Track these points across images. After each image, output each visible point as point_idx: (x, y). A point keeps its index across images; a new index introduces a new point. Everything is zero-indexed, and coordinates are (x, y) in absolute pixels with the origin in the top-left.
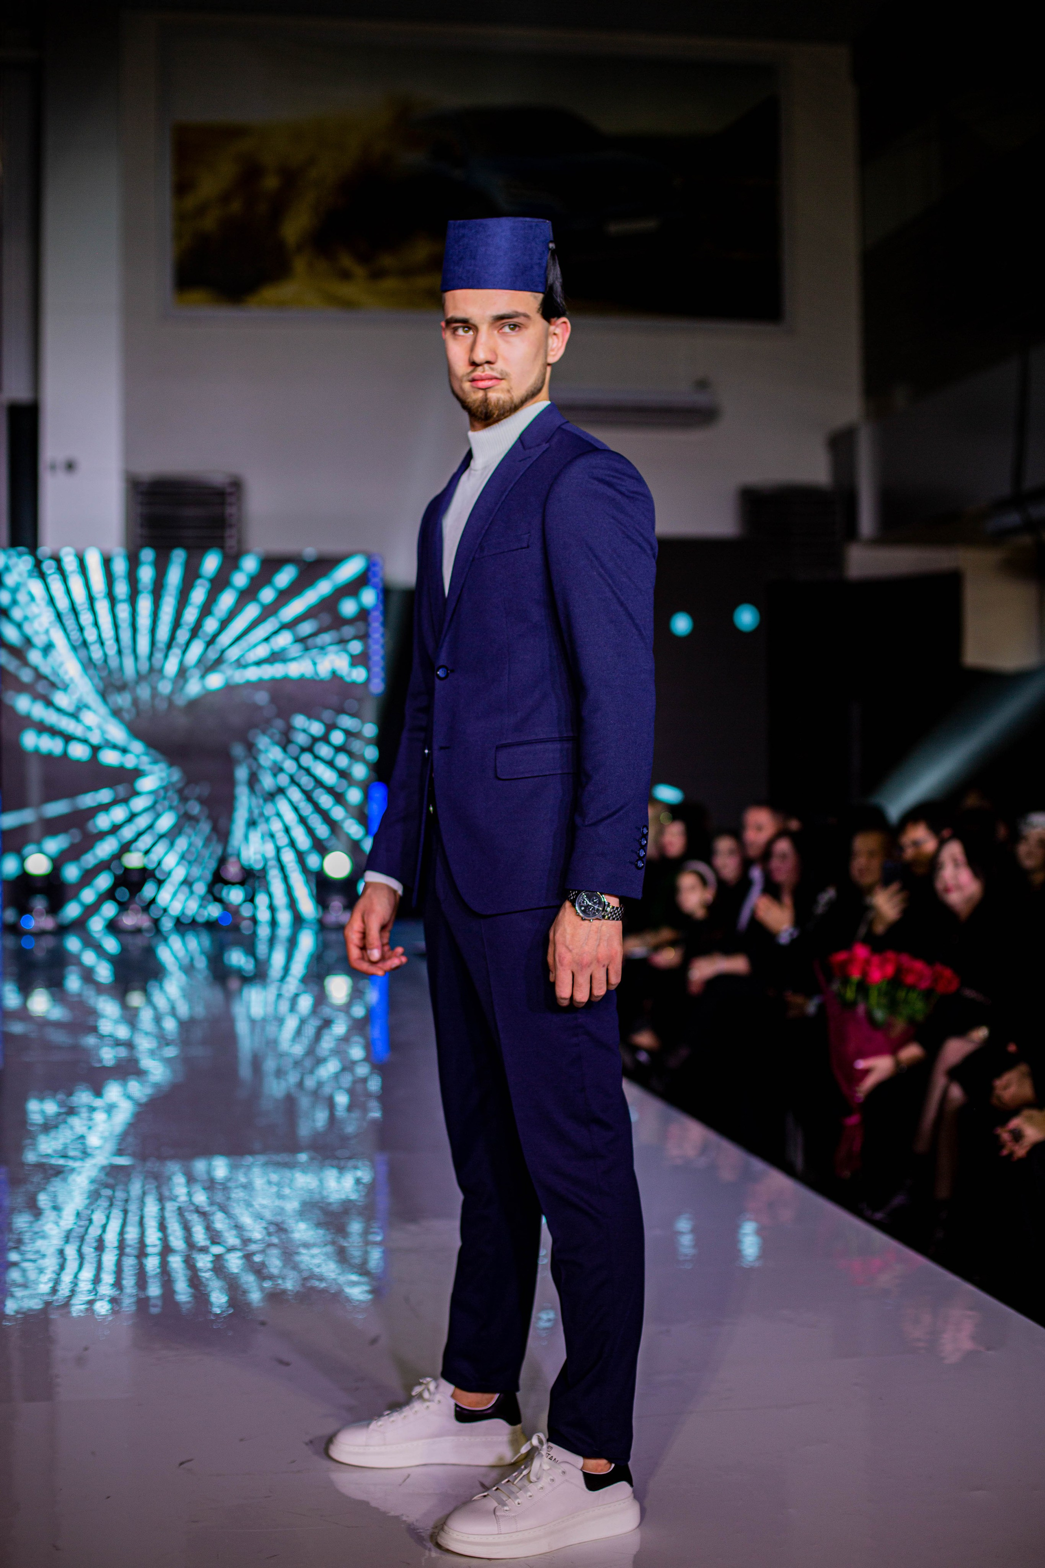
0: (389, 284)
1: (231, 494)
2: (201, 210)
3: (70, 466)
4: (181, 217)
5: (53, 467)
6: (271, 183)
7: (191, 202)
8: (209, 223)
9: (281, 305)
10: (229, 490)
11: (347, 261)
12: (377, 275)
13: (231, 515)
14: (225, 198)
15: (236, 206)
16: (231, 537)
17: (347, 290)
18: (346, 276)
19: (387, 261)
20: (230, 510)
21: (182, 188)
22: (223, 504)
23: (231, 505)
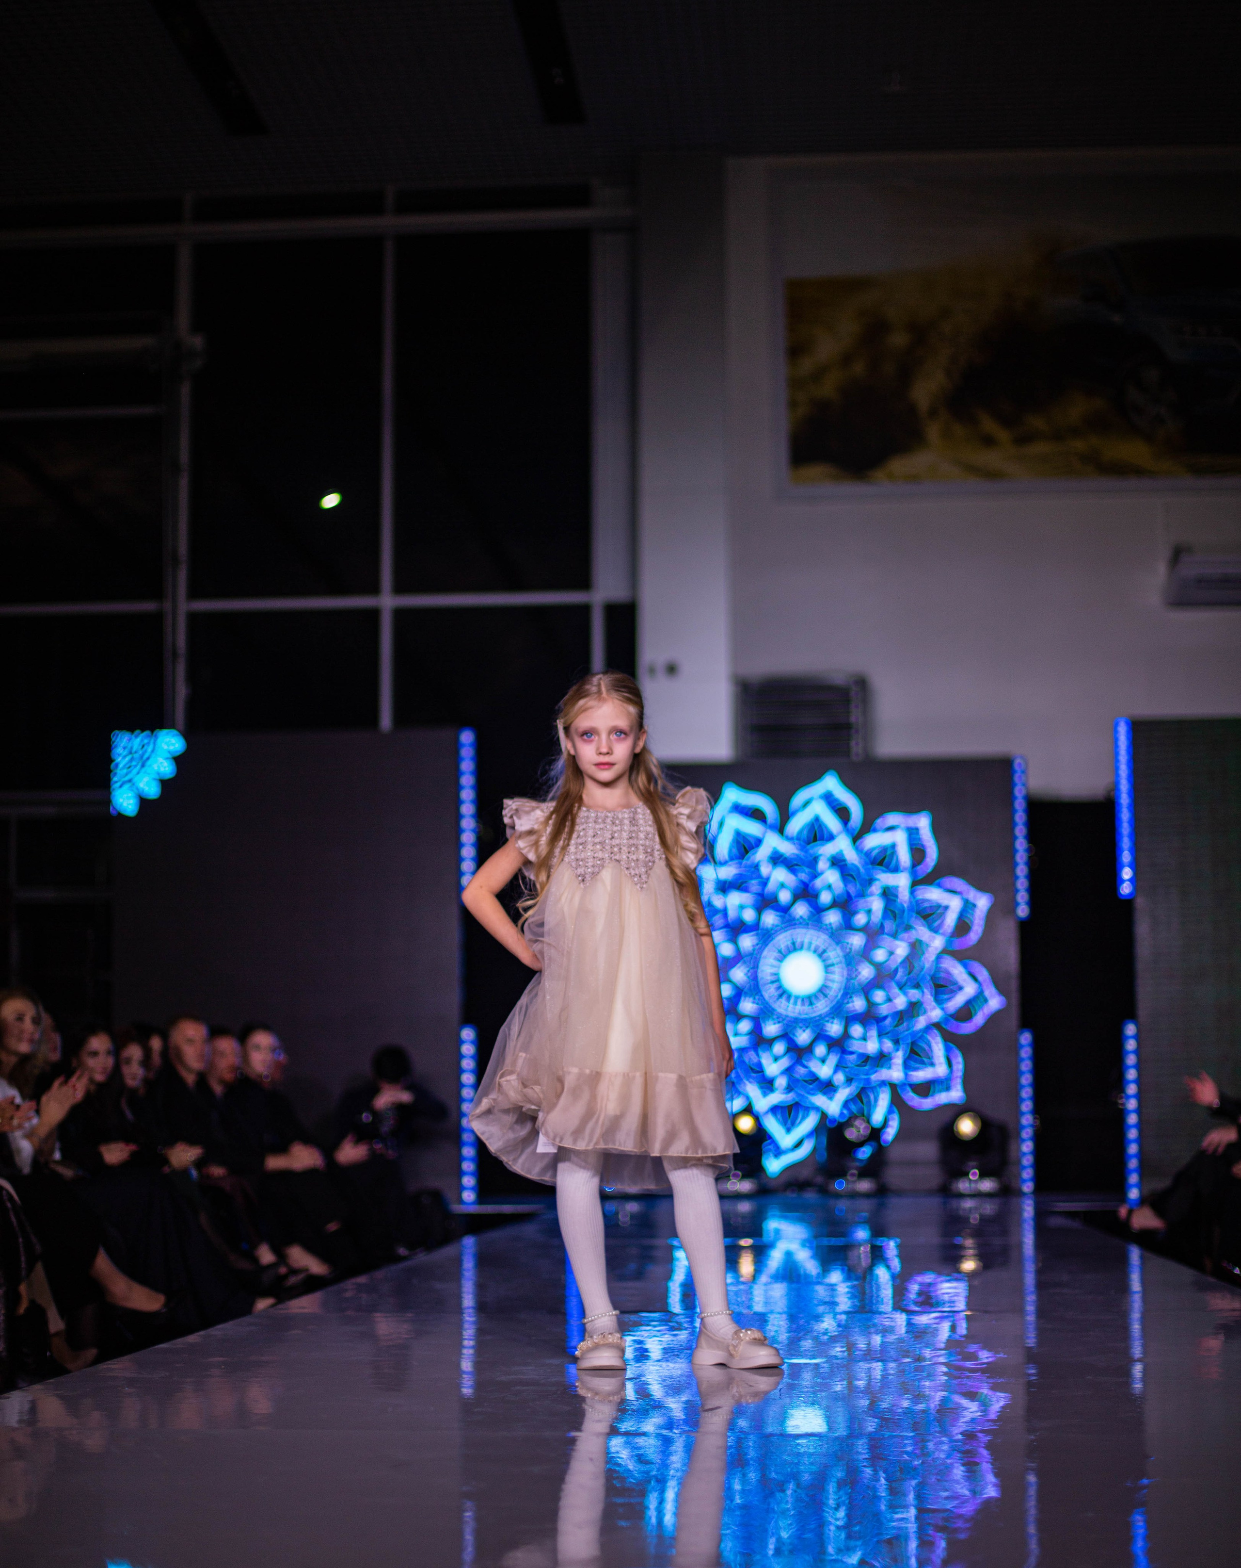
0: (1039, 448)
1: (856, 694)
2: (818, 375)
3: (672, 669)
4: (795, 384)
5: (652, 671)
6: (899, 339)
7: (807, 365)
8: (828, 389)
9: (913, 478)
10: (854, 689)
11: (989, 425)
12: (1023, 439)
13: (857, 718)
14: (846, 360)
15: (859, 368)
16: (855, 744)
17: (991, 458)
18: (989, 441)
19: (1037, 422)
20: (855, 714)
21: (796, 350)
22: (847, 706)
23: (857, 707)
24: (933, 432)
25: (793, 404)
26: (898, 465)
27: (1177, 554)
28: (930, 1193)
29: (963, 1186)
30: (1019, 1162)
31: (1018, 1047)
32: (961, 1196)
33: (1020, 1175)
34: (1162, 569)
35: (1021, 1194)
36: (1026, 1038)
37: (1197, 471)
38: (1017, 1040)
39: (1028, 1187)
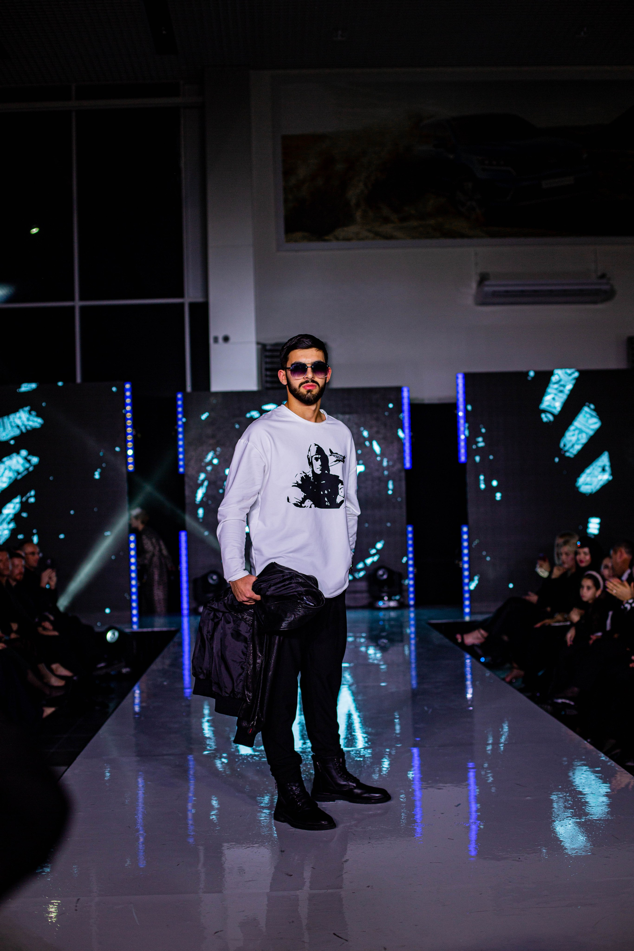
0: (412, 223)
2: (299, 185)
3: (226, 339)
4: (287, 190)
5: (216, 340)
6: (340, 167)
7: (293, 180)
8: (304, 193)
9: (348, 239)
11: (387, 211)
12: (404, 219)
14: (314, 177)
15: (320, 182)
17: (387, 228)
18: (386, 220)
19: (411, 210)
21: (287, 173)
24: (358, 214)
25: (286, 201)
26: (340, 232)
27: (483, 279)
28: (363, 607)
29: (381, 604)
30: (408, 590)
31: (406, 533)
32: (380, 609)
33: (408, 596)
34: (474, 285)
35: (409, 606)
36: (410, 529)
37: (492, 235)
38: (406, 529)
39: (412, 603)
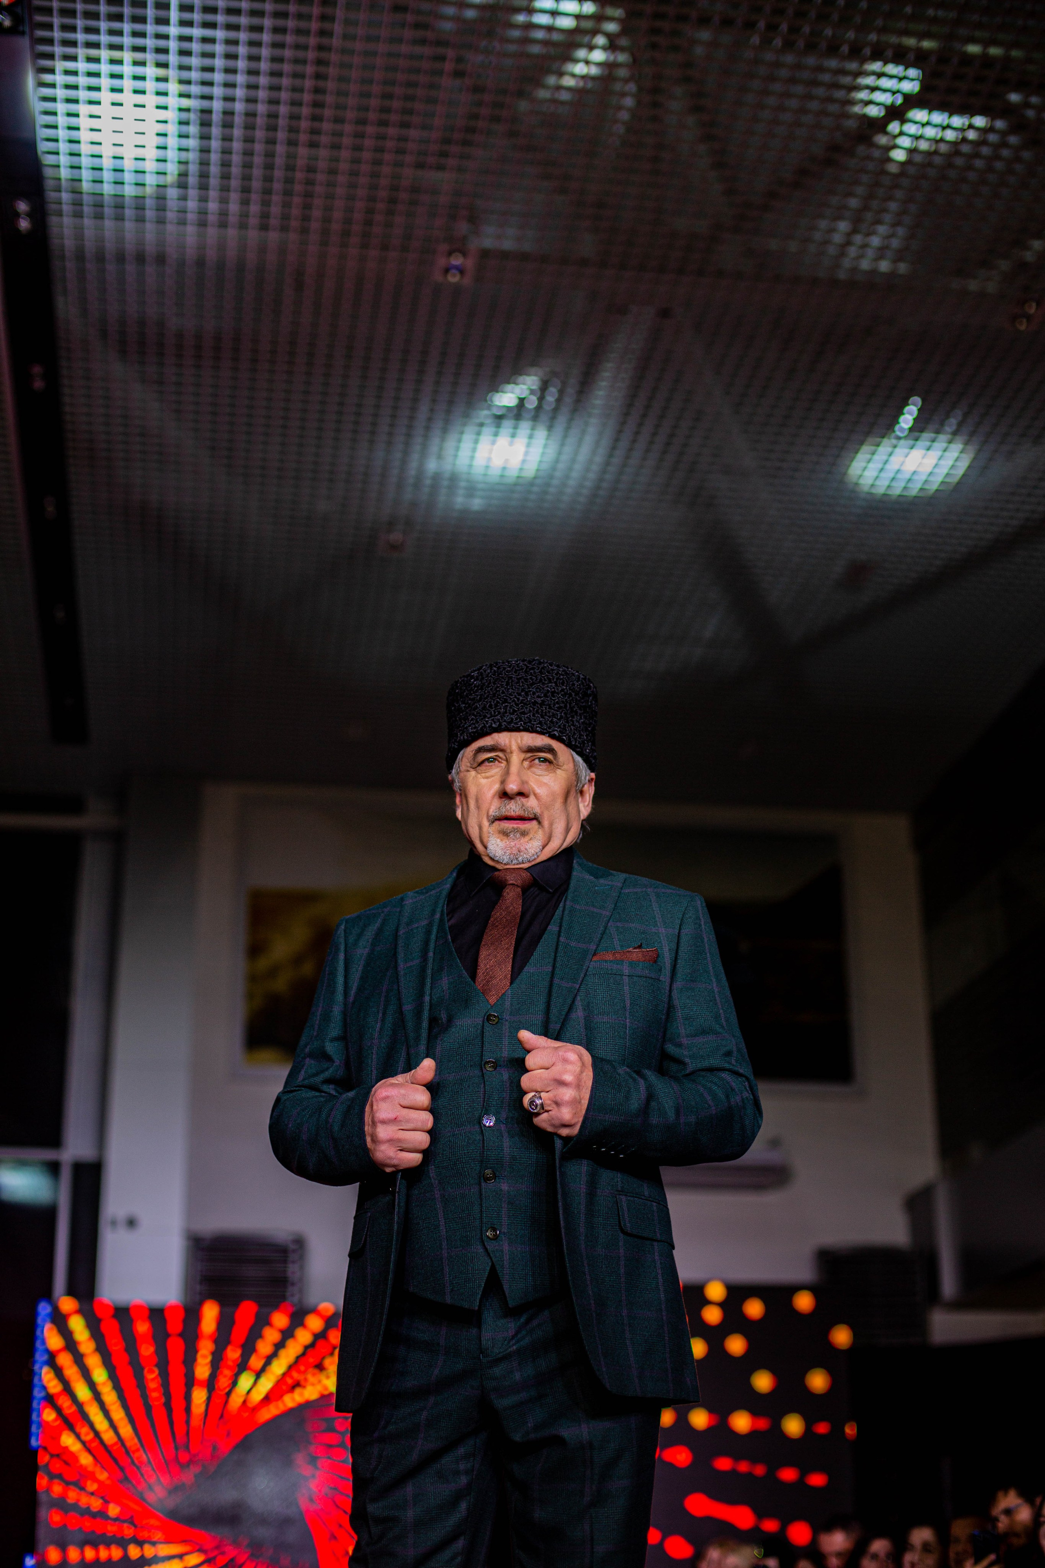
1: (294, 1251)
2: (273, 972)
3: (131, 1223)
4: (253, 979)
5: (114, 1223)
7: (263, 963)
8: (281, 984)
10: (292, 1247)
13: (293, 1273)
14: (297, 960)
16: (292, 1295)
20: (292, 1269)
21: (255, 950)
22: (285, 1261)
23: (293, 1262)
25: (250, 996)
